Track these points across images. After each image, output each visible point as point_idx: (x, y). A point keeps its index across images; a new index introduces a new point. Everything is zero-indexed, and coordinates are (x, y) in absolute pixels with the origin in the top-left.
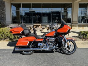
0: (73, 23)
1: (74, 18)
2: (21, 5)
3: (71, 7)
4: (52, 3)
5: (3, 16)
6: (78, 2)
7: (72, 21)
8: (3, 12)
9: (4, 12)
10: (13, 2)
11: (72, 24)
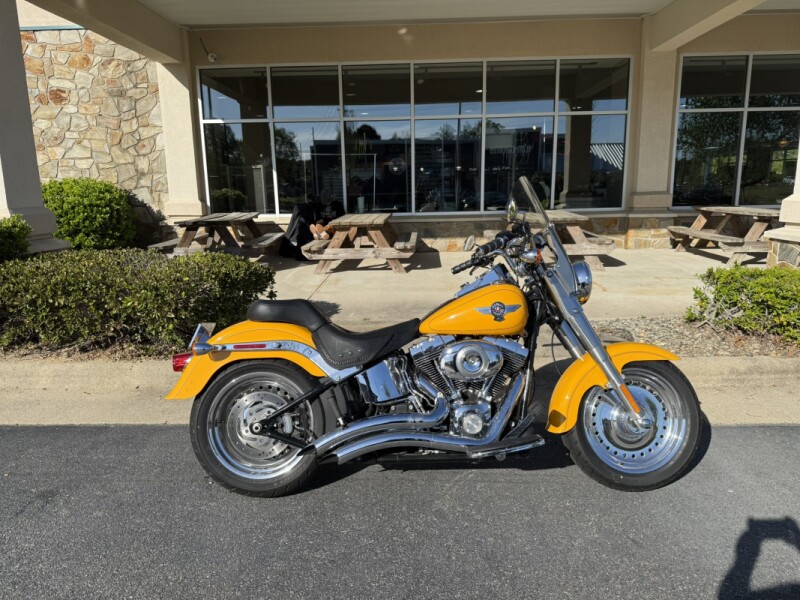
0: (638, 202)
1: (642, 171)
2: (269, 86)
3: (624, 94)
4: (485, 61)
5: (143, 164)
6: (679, 50)
7: (633, 193)
8: (145, 133)
9: (154, 138)
10: (211, 63)
11: (630, 209)
